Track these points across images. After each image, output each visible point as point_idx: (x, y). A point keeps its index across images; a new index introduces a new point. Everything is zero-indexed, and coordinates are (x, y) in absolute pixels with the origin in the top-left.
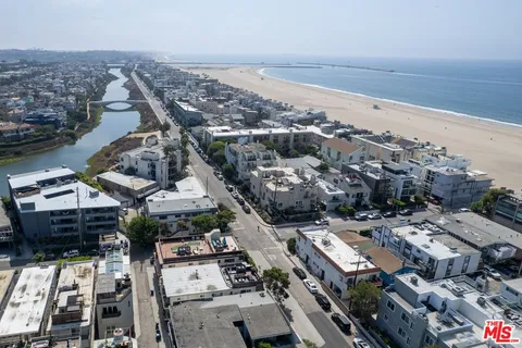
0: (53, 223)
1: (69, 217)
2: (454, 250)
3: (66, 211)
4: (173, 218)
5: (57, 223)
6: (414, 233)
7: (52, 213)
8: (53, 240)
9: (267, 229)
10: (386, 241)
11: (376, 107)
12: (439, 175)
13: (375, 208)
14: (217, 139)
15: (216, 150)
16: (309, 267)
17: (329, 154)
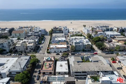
9: (37, 54)
10: (56, 42)
12: (42, 30)
16: (57, 53)
17: (16, 35)
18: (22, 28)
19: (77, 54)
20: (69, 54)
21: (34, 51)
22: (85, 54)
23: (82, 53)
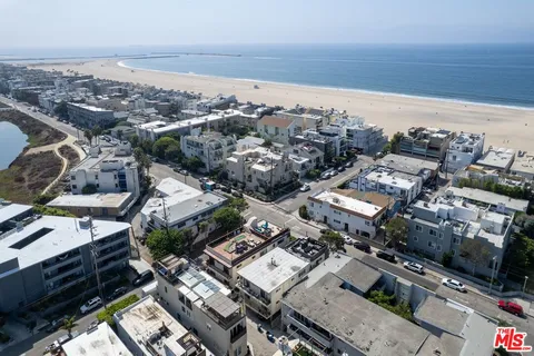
0: (47, 277)
1: (69, 261)
2: (410, 181)
3: (63, 255)
4: (191, 223)
5: (53, 275)
6: (380, 176)
7: (45, 264)
8: (54, 299)
9: (269, 207)
10: (363, 187)
11: (256, 87)
12: (356, 131)
13: (330, 167)
14: (159, 136)
15: (166, 146)
16: (329, 225)
17: (266, 131)
18: (302, 110)
19: (406, 264)
20: (372, 248)
21: (266, 194)
22: (445, 280)
23: (435, 274)
